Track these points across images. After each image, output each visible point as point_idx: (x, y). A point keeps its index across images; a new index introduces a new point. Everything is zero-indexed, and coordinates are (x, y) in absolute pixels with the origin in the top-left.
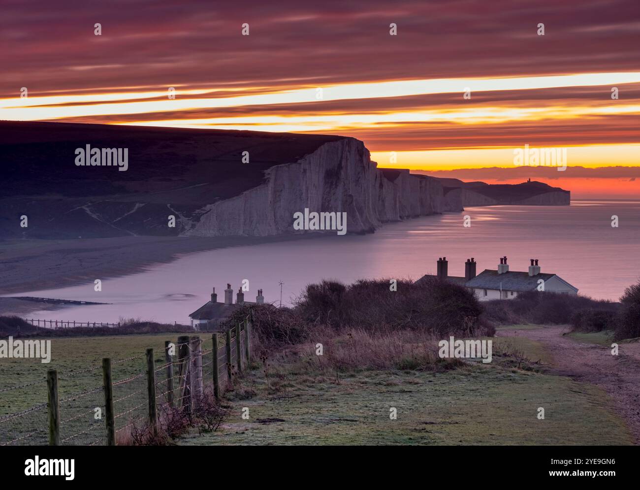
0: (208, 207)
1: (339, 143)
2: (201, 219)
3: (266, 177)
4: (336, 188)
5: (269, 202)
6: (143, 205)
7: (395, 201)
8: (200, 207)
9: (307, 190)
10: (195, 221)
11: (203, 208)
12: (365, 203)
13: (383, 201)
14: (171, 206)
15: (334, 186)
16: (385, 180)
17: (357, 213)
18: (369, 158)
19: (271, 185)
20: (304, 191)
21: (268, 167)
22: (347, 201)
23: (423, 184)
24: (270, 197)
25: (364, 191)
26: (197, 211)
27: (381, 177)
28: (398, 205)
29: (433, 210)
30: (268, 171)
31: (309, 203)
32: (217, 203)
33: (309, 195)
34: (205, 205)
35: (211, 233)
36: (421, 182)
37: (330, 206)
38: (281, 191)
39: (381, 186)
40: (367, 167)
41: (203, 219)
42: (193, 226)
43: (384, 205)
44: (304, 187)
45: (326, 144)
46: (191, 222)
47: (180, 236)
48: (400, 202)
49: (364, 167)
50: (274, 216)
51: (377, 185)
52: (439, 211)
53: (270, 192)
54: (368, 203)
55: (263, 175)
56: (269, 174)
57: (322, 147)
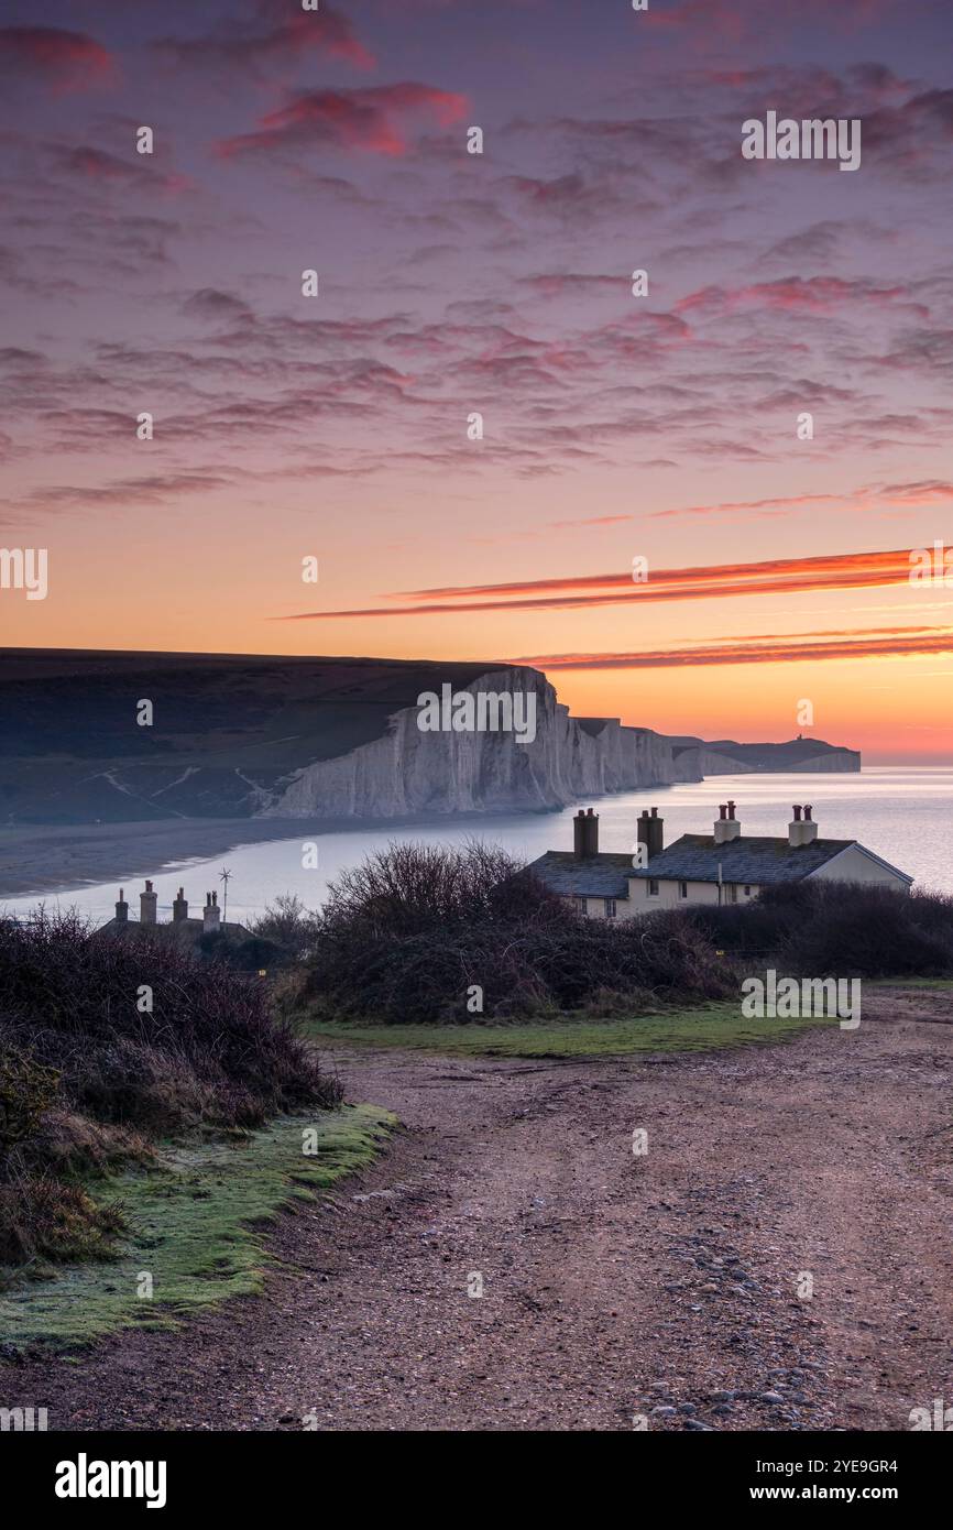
0: (299, 771)
1: (507, 674)
2: (288, 791)
3: (391, 726)
4: (502, 742)
5: (396, 764)
6: (198, 769)
7: (599, 765)
8: (285, 773)
9: (456, 745)
10: (279, 793)
11: (291, 774)
12: (548, 766)
13: (579, 765)
14: (241, 772)
15: (499, 740)
16: (582, 734)
17: (536, 782)
18: (555, 699)
19: (398, 739)
20: (452, 747)
21: (396, 711)
22: (518, 763)
23: (642, 742)
24: (397, 758)
25: (547, 747)
26: (282, 779)
27: (575, 729)
28: (602, 771)
29: (657, 780)
30: (396, 716)
31: (460, 765)
32: (312, 767)
33: (460, 754)
34: (294, 771)
35: (304, 812)
36: (638, 738)
37: (494, 770)
38: (416, 747)
39: (576, 742)
40: (550, 711)
41: (290, 791)
42: (275, 803)
43: (580, 772)
44: (451, 741)
45: (486, 676)
46: (271, 796)
47: (254, 817)
48: (606, 767)
49: (546, 711)
50: (405, 786)
51: (571, 740)
52: (666, 781)
53: (396, 749)
54: (554, 766)
55: (387, 722)
56: (396, 721)
57: (480, 680)
